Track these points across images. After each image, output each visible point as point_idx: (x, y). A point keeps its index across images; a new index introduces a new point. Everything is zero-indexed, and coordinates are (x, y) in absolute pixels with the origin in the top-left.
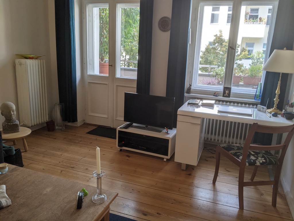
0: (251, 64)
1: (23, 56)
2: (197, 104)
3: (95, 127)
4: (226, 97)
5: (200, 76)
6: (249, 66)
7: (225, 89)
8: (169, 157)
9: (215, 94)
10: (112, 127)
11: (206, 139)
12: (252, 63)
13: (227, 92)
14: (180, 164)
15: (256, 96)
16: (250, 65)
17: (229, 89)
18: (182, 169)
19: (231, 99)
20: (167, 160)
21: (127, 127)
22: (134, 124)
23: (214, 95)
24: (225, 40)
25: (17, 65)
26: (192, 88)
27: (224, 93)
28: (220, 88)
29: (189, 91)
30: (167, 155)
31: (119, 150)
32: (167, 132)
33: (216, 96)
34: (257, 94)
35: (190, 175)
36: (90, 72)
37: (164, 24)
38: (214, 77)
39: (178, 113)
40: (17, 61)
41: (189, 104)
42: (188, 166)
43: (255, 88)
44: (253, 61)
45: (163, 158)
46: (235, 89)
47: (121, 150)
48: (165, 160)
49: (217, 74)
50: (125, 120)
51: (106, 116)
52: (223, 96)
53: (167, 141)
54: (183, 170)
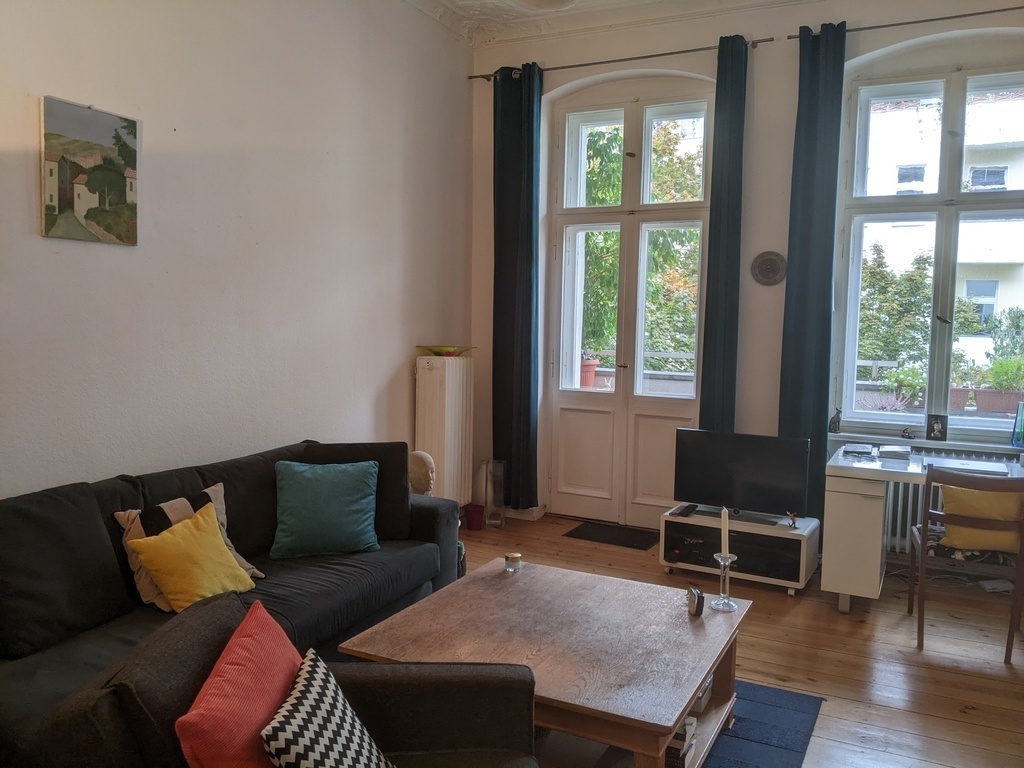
0: (993, 352)
1: (430, 350)
2: (869, 453)
3: (577, 525)
4: (936, 438)
5: (861, 390)
6: (987, 361)
7: (933, 419)
8: (801, 585)
9: (906, 433)
10: (622, 523)
11: (889, 549)
12: (996, 350)
13: (937, 427)
14: (834, 597)
15: (1015, 436)
16: (988, 355)
17: (943, 420)
18: (840, 609)
19: (948, 443)
20: (797, 591)
21: (685, 512)
22: (701, 507)
23: (903, 437)
24: (894, 276)
25: (420, 370)
26: (844, 417)
27: (930, 429)
28: (919, 419)
29: (836, 425)
30: (796, 579)
31: (667, 570)
32: (794, 523)
33: (910, 438)
34: (1017, 430)
35: (863, 622)
36: (564, 385)
37: (767, 268)
38: (892, 391)
39: (828, 471)
40: (422, 361)
41: (846, 453)
42: (855, 601)
43: (1012, 418)
44: (999, 343)
45: (785, 589)
46: (955, 422)
47: (671, 571)
48: (791, 592)
49: (901, 385)
50: (678, 497)
51: (605, 495)
52: (929, 437)
53: (794, 545)
54: (843, 613)
